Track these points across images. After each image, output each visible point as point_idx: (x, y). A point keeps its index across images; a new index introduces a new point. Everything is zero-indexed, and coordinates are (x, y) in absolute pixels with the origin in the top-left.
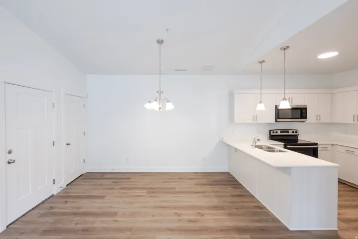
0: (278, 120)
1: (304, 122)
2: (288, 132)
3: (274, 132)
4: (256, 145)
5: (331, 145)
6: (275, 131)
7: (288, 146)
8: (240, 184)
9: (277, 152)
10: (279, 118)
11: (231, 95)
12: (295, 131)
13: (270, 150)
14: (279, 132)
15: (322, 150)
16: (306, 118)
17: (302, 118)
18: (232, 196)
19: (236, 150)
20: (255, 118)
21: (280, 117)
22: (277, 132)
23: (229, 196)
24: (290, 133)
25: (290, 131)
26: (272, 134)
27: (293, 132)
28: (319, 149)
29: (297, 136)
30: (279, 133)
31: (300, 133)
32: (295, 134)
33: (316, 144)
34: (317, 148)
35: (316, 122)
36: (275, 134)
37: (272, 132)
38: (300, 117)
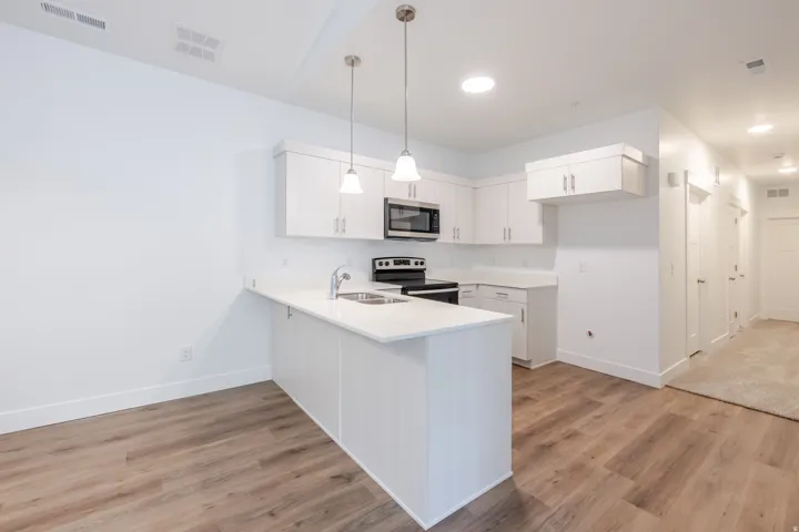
0: (391, 233)
1: (434, 239)
2: (407, 263)
3: (381, 264)
4: (340, 292)
5: (475, 287)
6: (384, 261)
7: (410, 293)
8: (300, 412)
9: (389, 302)
10: (391, 229)
11: (279, 155)
12: (420, 261)
13: (374, 300)
14: (391, 261)
15: (464, 297)
16: (437, 231)
17: (431, 231)
18: (265, 463)
19: (290, 311)
20: (340, 224)
21: (393, 227)
22: (387, 264)
23: (252, 469)
24: (412, 266)
25: (412, 261)
26: (378, 268)
27: (416, 263)
28: (460, 296)
29: (422, 271)
30: (392, 266)
31: (427, 265)
32: (419, 267)
33: (455, 285)
34: (457, 293)
35: (452, 241)
36: (384, 267)
37: (377, 262)
38: (428, 229)
